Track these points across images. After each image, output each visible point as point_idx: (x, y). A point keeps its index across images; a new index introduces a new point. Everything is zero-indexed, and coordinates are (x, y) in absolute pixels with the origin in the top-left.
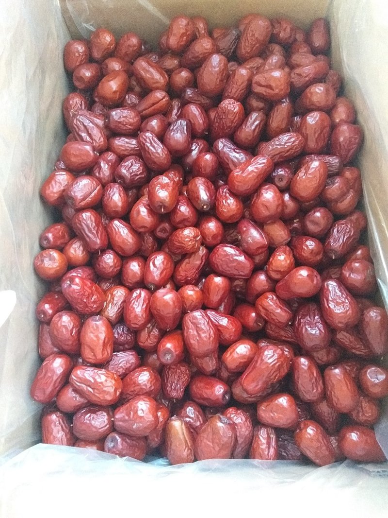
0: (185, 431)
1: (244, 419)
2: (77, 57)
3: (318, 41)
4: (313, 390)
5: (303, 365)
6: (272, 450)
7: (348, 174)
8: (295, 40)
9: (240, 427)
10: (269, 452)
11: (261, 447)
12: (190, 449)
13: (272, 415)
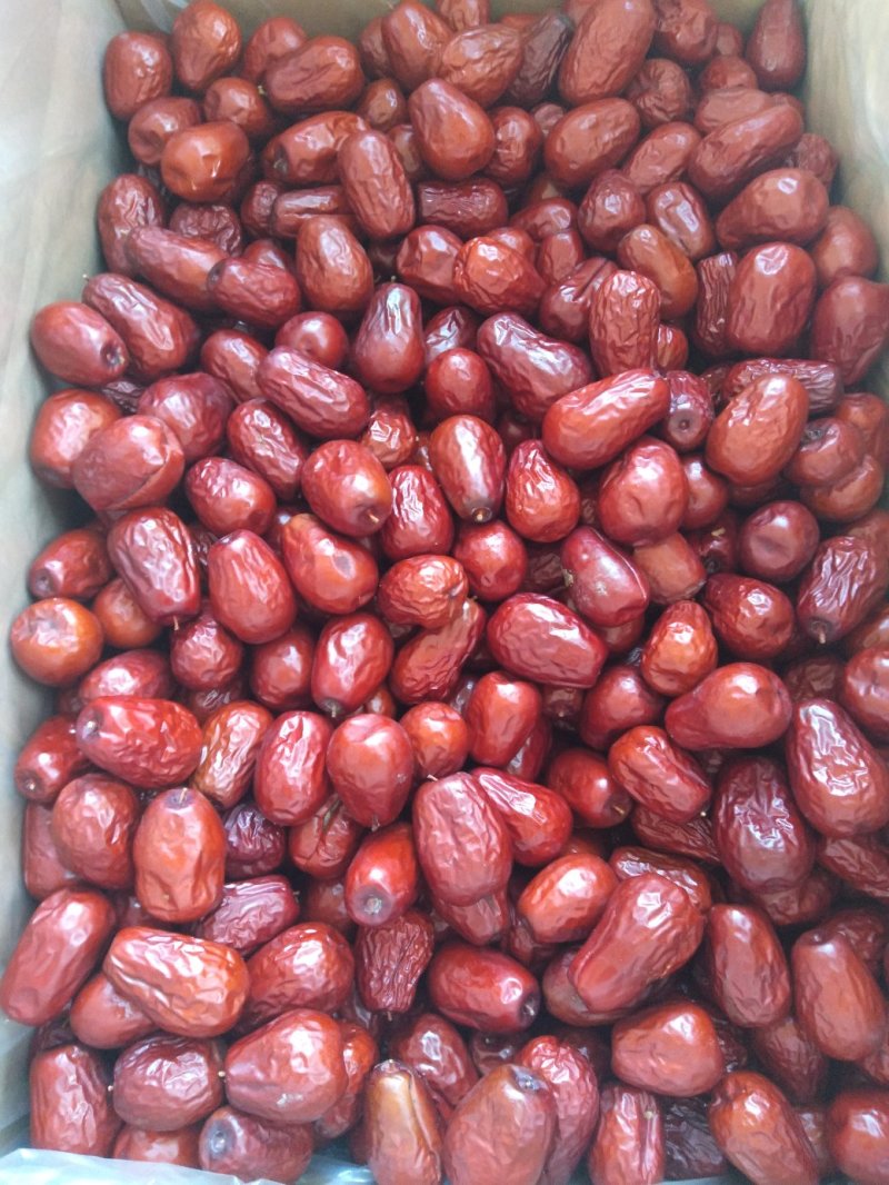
0: (418, 1106)
1: (577, 1073)
2: (140, 78)
3: (775, 57)
4: (763, 999)
5: (739, 930)
6: (650, 1154)
7: (856, 412)
8: (716, 52)
9: (565, 1096)
10: (642, 1159)
11: (623, 1147)
12: (431, 1153)
13: (652, 1063)
